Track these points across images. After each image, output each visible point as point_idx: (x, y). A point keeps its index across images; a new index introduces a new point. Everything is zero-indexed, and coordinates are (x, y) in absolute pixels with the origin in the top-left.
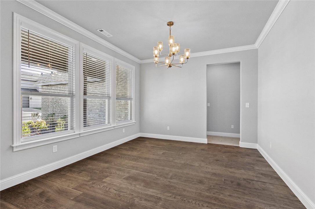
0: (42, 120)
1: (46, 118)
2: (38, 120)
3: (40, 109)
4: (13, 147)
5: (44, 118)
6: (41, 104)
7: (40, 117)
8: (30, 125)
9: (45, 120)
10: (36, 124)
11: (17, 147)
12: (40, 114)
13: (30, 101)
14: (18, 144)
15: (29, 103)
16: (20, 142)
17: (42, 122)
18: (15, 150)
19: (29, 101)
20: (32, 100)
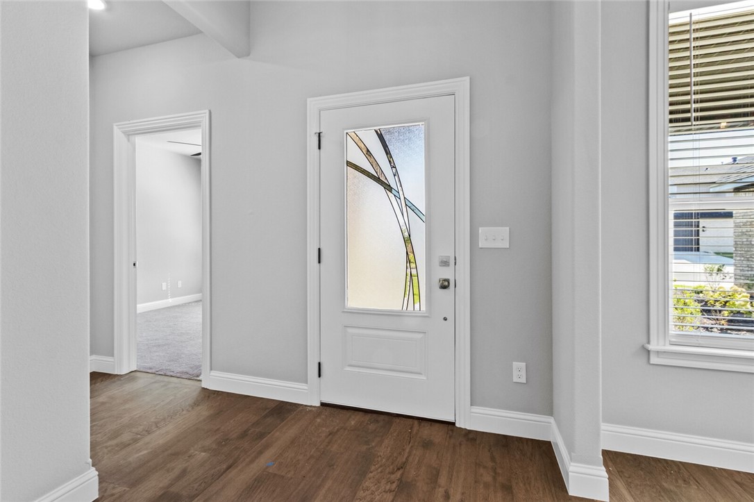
0: (736, 287)
1: (748, 282)
2: (722, 285)
3: (728, 255)
4: (649, 352)
5: (742, 281)
6: (733, 243)
7: (728, 277)
8: (701, 295)
9: (746, 287)
10: (716, 296)
11: (658, 353)
12: (729, 269)
13: (701, 233)
14: (661, 348)
15: (698, 239)
16: (667, 343)
17: (736, 291)
18: (654, 360)
19: (698, 236)
20: (707, 233)
